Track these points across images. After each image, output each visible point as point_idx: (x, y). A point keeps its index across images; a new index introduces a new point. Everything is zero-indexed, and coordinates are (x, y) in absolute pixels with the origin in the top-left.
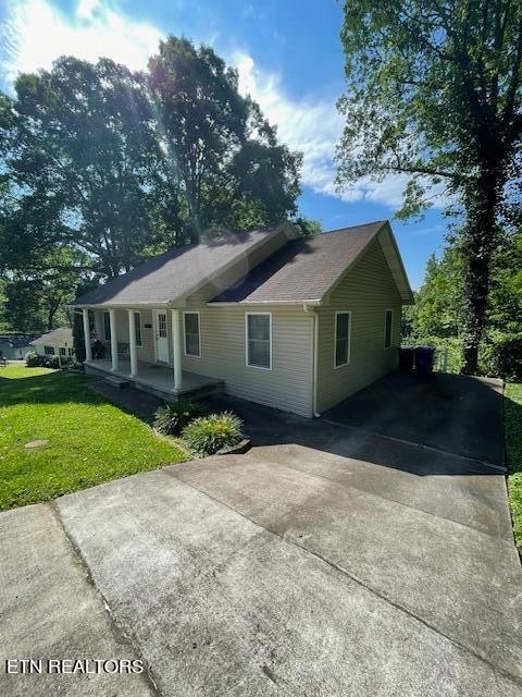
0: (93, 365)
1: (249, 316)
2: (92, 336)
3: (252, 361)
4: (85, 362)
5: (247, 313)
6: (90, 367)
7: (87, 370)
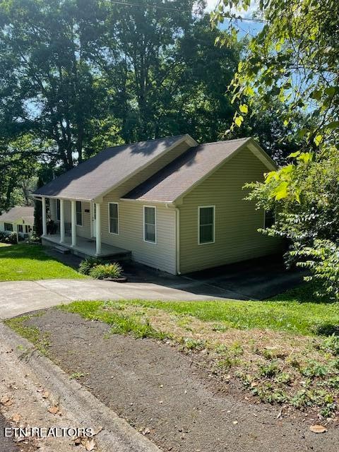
0: (48, 238)
1: (146, 208)
2: (48, 217)
3: (147, 239)
4: (42, 236)
5: (144, 206)
6: (45, 240)
7: (43, 242)
